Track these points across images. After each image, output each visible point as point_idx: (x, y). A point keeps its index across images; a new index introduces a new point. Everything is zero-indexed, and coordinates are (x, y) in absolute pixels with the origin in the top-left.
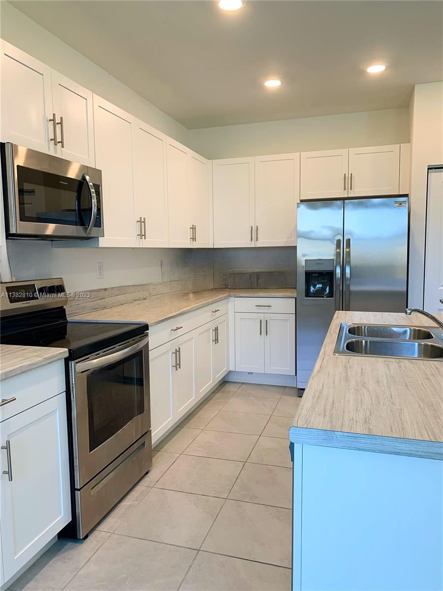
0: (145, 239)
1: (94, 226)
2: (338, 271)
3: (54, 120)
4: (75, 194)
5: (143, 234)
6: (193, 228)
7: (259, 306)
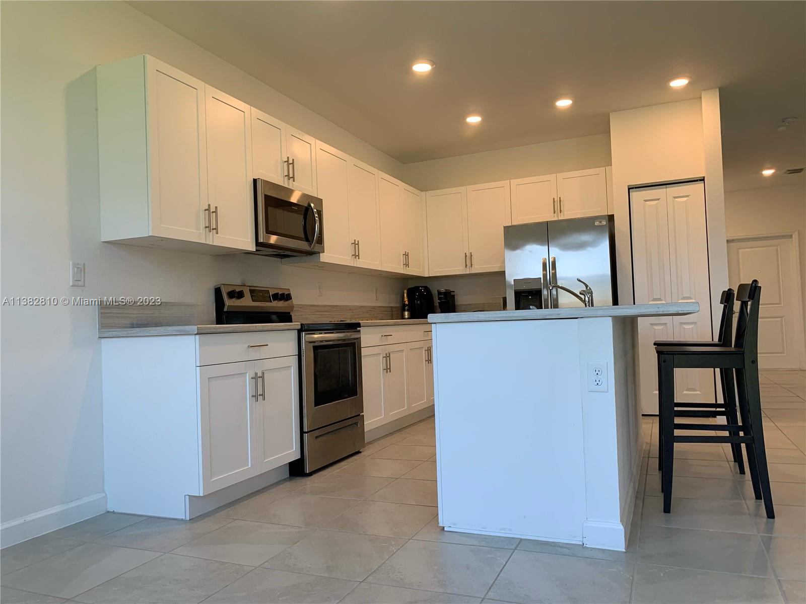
0: (359, 258)
1: (317, 243)
3: (288, 161)
4: (302, 217)
5: (357, 255)
6: (406, 255)
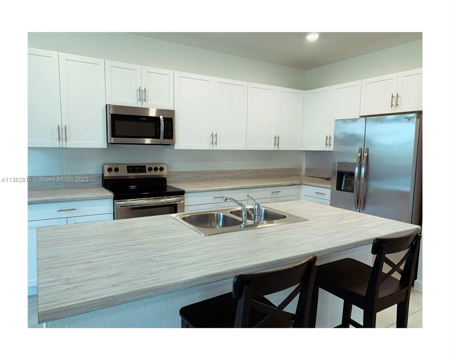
2: (357, 170)
3: (140, 90)
5: (215, 142)
7: (318, 193)
